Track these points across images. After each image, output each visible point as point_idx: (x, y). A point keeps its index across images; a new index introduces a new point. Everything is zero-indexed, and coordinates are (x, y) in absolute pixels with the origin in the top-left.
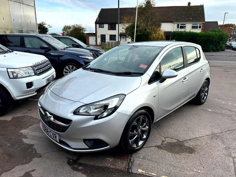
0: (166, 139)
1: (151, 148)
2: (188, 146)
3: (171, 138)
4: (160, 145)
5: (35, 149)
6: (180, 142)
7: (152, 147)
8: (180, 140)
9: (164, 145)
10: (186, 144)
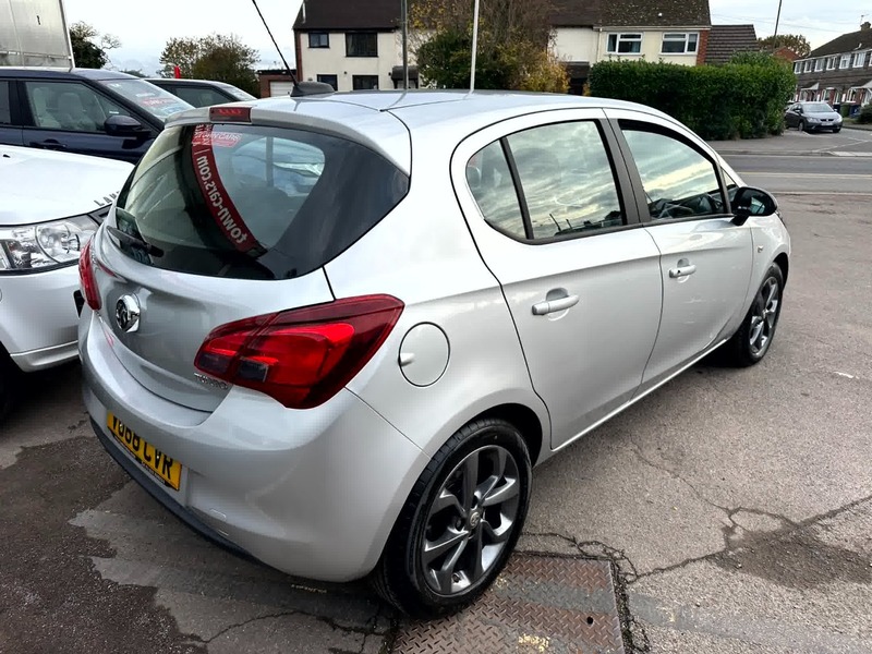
0: (735, 517)
1: (691, 566)
2: (835, 544)
3: (753, 511)
4: (725, 551)
5: (165, 612)
6: (797, 526)
7: (694, 561)
8: (794, 520)
9: (740, 549)
10: (824, 537)
